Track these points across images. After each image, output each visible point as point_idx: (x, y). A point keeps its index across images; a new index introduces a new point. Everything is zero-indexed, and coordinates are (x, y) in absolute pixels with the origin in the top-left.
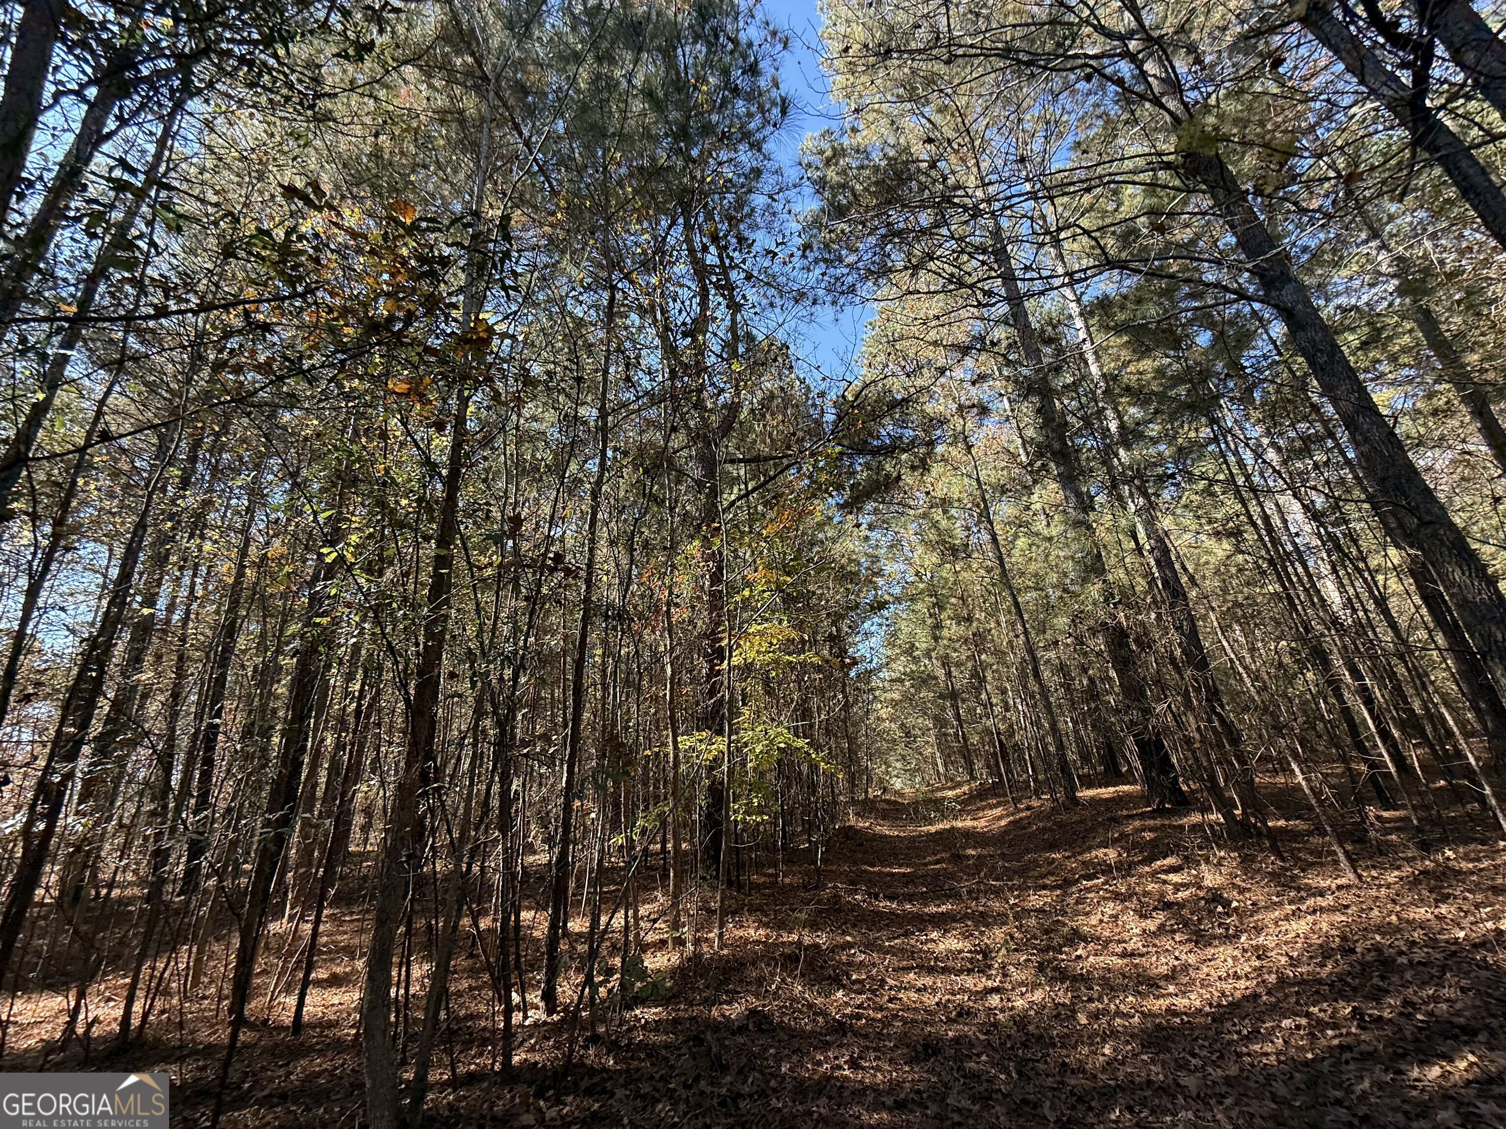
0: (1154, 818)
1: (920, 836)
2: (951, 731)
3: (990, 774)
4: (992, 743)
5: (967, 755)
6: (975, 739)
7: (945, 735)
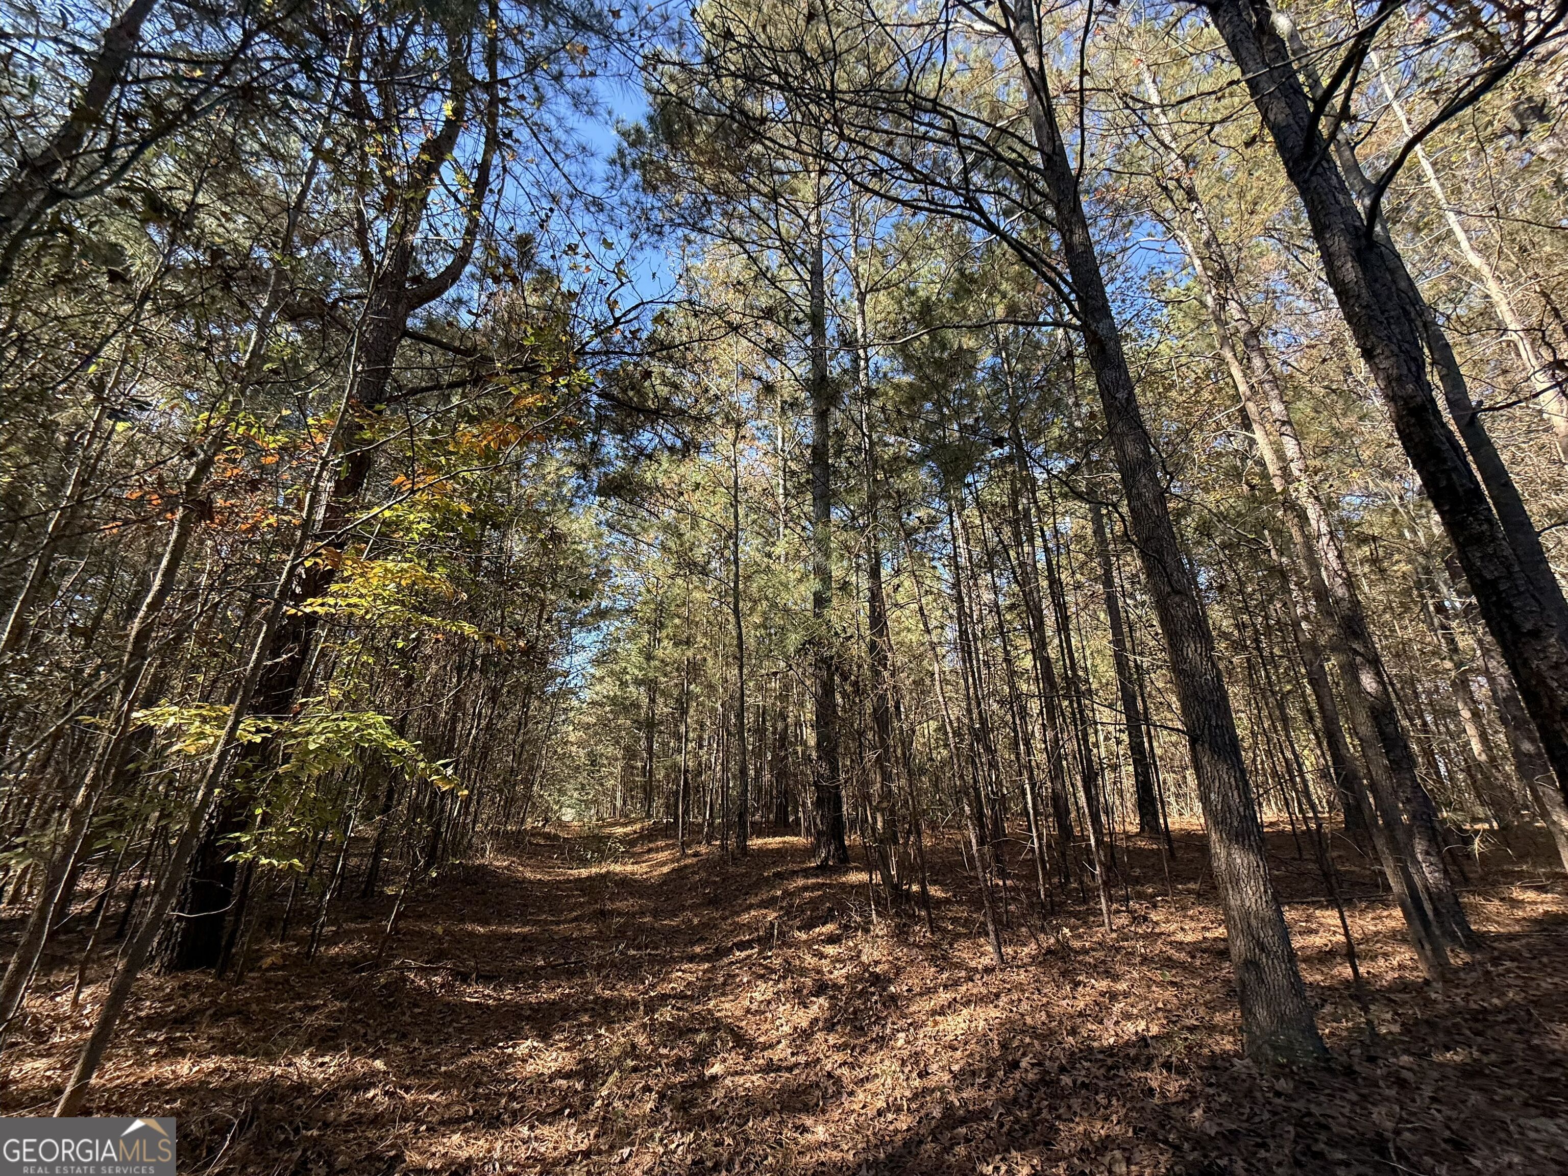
0: (817, 876)
1: (568, 881)
2: (639, 764)
3: (667, 814)
4: (676, 781)
5: (649, 791)
6: (660, 775)
7: (633, 767)
